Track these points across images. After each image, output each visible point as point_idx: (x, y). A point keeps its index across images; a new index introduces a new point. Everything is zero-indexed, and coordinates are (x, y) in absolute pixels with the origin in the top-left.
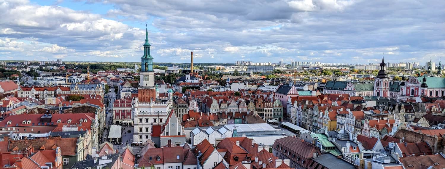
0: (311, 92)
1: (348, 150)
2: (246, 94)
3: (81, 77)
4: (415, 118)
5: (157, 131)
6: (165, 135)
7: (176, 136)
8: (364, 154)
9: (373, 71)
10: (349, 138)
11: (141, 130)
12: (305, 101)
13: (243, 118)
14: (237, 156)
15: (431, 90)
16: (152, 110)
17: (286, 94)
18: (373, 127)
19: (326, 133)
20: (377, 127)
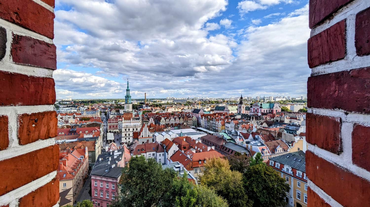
0: (210, 112)
1: (238, 140)
2: (177, 113)
3: (85, 107)
4: (261, 123)
5: (136, 135)
6: (141, 137)
7: (147, 137)
8: (246, 141)
9: (233, 101)
10: (237, 134)
11: (126, 135)
12: (208, 117)
13: (179, 126)
14: (185, 146)
15: (264, 109)
16: (132, 124)
17: (198, 113)
18: (243, 128)
19: (226, 132)
20: (246, 128)
